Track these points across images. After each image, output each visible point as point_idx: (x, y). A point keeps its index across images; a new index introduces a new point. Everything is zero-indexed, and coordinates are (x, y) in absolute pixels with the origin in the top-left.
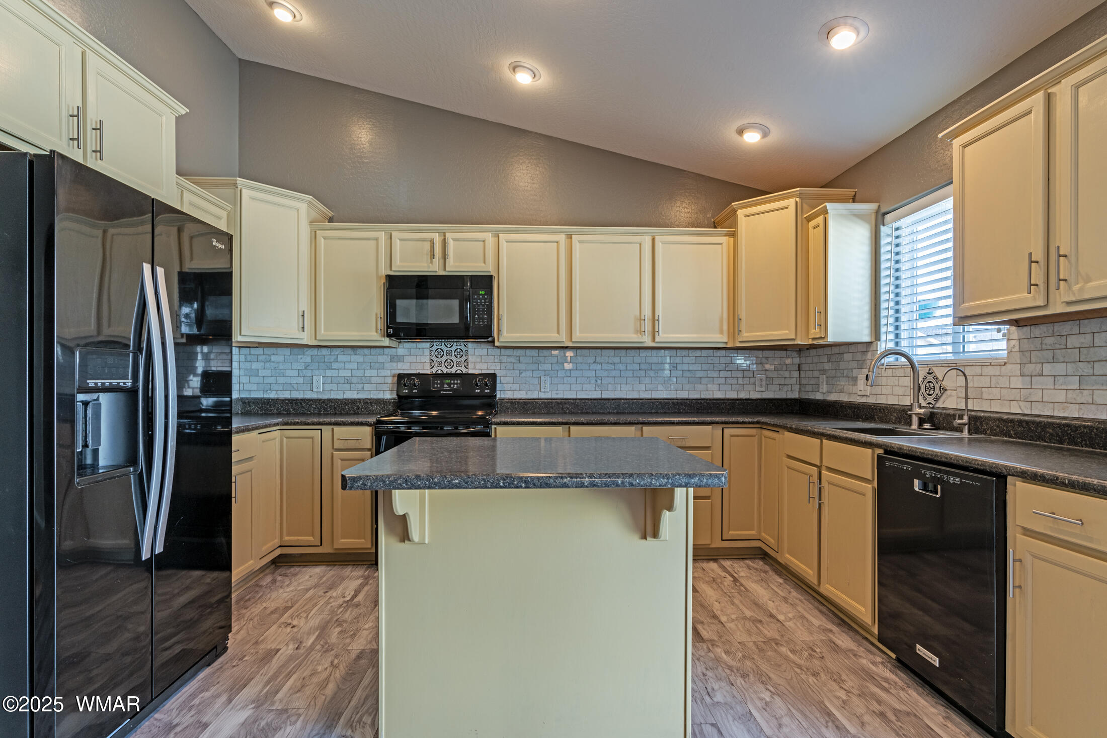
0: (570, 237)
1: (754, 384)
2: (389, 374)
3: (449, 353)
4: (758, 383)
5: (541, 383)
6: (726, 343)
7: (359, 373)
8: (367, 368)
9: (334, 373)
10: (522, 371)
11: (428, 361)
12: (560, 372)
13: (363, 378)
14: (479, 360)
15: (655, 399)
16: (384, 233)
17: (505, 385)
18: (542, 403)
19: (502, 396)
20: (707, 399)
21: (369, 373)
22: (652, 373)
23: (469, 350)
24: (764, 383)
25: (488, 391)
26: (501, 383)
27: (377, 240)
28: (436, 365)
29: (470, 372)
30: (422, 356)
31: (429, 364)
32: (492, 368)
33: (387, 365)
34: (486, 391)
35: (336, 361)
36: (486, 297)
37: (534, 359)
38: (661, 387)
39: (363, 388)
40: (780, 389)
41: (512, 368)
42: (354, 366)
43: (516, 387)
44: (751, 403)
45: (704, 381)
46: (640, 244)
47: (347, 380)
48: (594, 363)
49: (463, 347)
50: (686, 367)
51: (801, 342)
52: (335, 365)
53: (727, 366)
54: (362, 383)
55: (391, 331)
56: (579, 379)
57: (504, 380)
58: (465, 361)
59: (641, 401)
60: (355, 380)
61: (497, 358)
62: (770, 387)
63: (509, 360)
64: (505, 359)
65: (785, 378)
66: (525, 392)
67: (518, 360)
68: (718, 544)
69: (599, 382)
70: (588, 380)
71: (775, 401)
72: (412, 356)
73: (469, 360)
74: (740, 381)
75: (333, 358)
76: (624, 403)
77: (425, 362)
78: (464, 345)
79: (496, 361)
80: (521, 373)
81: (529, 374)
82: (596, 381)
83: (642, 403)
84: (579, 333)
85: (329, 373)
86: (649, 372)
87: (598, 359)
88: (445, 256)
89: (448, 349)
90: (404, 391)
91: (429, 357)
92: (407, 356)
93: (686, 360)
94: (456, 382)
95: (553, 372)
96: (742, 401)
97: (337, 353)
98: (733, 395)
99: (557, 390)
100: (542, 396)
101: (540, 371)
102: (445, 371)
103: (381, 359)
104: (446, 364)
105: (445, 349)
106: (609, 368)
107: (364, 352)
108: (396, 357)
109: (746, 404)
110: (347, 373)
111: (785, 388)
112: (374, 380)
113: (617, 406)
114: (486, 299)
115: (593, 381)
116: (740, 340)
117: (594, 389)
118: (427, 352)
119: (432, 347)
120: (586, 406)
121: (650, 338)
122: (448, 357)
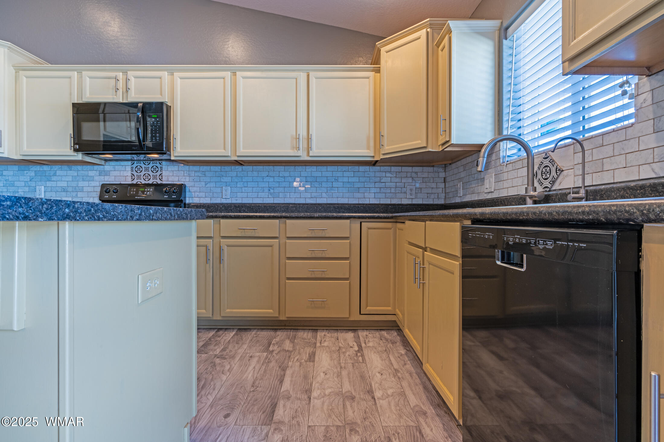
0: (234, 74)
1: (405, 193)
2: (98, 185)
3: (147, 169)
4: (408, 192)
5: (223, 192)
6: (373, 157)
7: (74, 184)
8: (80, 180)
9: (54, 184)
10: (207, 183)
11: (130, 175)
12: (239, 183)
13: (77, 188)
14: (171, 174)
15: (319, 204)
16: (76, 73)
17: (193, 193)
18: (223, 207)
19: (191, 202)
20: (363, 204)
21: (81, 184)
22: (317, 185)
23: (164, 167)
24: (414, 192)
25: (175, 197)
26: (189, 191)
27: (70, 78)
28: (136, 178)
29: (164, 183)
30: (125, 172)
31: (130, 177)
32: (183, 180)
33: (96, 178)
34: (173, 197)
35: (55, 175)
36: (158, 119)
37: (217, 173)
38: (324, 195)
39: (77, 195)
40: (428, 197)
41: (199, 181)
42: (70, 179)
43: (203, 194)
44: (402, 207)
45: (362, 190)
46: (296, 79)
47: (64, 189)
48: (267, 176)
49: (158, 165)
50: (346, 180)
51: (432, 149)
52: (54, 178)
53: (382, 179)
54: (76, 191)
55: (77, 147)
56: (254, 189)
57: (192, 189)
58: (160, 175)
59: (306, 206)
60: (70, 189)
61: (186, 173)
62: (419, 195)
63: (196, 174)
64: (193, 174)
65: (432, 188)
66: (209, 199)
67: (204, 174)
68: (356, 317)
69: (272, 191)
70: (262, 189)
71: (423, 206)
72: (116, 172)
73: (163, 175)
74: (393, 190)
75: (52, 173)
76: (292, 207)
77: (127, 176)
78: (159, 163)
79: (185, 175)
80: (206, 184)
81: (213, 185)
82: (269, 190)
83: (308, 207)
84: (243, 149)
85: (49, 184)
86: (314, 183)
87: (271, 174)
88: (127, 89)
89: (146, 166)
90: (105, 197)
91: (130, 172)
92: (112, 172)
93: (346, 174)
94: (149, 190)
95: (233, 183)
96: (394, 206)
97: (56, 169)
98: (388, 202)
99: (236, 197)
100: (224, 201)
101: (222, 183)
102: (144, 182)
103: (91, 173)
104: (144, 177)
105: (143, 166)
106: (280, 181)
107: (77, 169)
108: (103, 172)
109: (397, 208)
110: (64, 184)
111: (432, 196)
112: (85, 189)
113: (286, 209)
114: (158, 121)
115: (266, 190)
116: (383, 153)
117: (267, 197)
118: (129, 168)
119: (133, 164)
120: (259, 209)
121: (305, 153)
122: (146, 172)
